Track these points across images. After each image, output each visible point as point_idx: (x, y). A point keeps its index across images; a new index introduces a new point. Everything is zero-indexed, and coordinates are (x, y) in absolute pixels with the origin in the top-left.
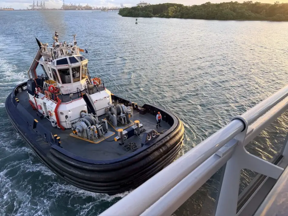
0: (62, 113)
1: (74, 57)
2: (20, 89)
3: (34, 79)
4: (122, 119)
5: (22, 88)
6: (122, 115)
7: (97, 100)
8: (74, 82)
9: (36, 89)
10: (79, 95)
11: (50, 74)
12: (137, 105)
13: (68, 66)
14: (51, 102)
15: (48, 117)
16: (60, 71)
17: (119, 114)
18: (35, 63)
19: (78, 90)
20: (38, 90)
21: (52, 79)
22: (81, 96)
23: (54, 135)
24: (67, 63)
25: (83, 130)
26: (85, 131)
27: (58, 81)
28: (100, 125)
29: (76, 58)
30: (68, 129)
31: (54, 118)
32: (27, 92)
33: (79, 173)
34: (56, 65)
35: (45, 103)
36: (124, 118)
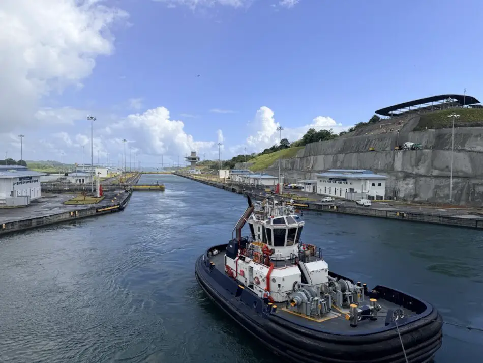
0: (274, 280)
3: (238, 240)
4: (347, 298)
5: (212, 252)
6: (347, 293)
7: (313, 271)
8: (287, 246)
9: (239, 251)
10: (293, 261)
11: (259, 235)
12: (365, 286)
13: (284, 227)
14: (259, 266)
15: (251, 286)
17: (343, 290)
18: (242, 222)
19: (292, 255)
20: (241, 253)
22: (296, 264)
24: (284, 223)
25: (302, 303)
26: (304, 305)
27: (271, 243)
28: (323, 300)
29: (293, 218)
30: (278, 302)
31: (263, 285)
32: (226, 255)
33: (312, 343)
34: (272, 223)
35: (252, 268)
36: (350, 297)
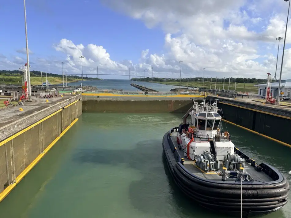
0: (192, 148)
1: (211, 114)
2: (175, 130)
7: (219, 147)
8: (207, 130)
13: (205, 118)
15: (184, 150)
16: (199, 120)
19: (208, 136)
20: (184, 131)
21: (194, 125)
22: (209, 141)
23: (182, 158)
24: (205, 116)
25: (201, 162)
27: (197, 127)
30: (193, 160)
31: (186, 150)
34: (198, 116)
35: (185, 140)
